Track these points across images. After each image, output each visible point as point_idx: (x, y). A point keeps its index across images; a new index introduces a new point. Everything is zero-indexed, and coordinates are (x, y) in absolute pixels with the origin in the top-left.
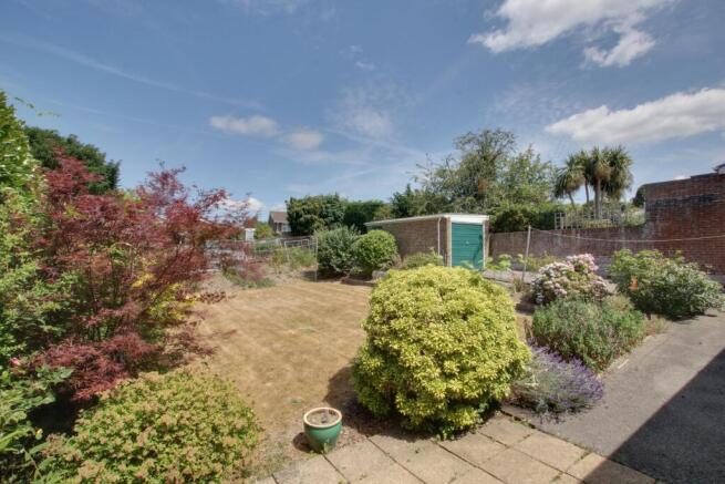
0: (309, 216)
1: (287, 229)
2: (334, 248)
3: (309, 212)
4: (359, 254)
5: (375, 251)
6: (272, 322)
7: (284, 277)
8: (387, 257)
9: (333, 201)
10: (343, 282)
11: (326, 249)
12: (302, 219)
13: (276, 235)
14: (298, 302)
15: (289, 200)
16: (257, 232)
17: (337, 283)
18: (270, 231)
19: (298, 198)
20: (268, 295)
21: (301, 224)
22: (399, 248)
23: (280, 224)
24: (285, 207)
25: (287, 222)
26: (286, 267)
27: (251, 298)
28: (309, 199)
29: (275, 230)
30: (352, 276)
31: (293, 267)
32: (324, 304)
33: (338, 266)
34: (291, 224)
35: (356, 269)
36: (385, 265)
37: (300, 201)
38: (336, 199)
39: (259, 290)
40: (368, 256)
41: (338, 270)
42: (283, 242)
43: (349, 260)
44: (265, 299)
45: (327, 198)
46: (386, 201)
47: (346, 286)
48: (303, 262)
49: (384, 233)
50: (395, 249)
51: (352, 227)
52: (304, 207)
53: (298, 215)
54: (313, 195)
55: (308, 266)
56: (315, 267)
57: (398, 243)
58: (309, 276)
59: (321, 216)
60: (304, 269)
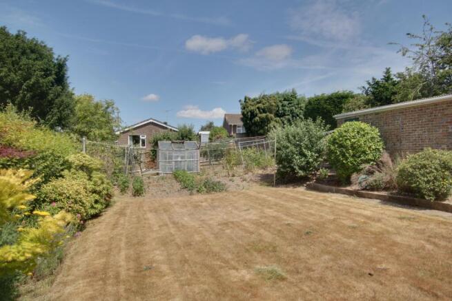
0: (264, 115)
1: (242, 130)
2: (296, 146)
3: (264, 111)
4: (331, 152)
5: (353, 148)
6: (216, 249)
7: (237, 180)
8: (370, 157)
9: (290, 98)
10: (310, 188)
11: (287, 148)
12: (257, 118)
13: (230, 136)
14: (253, 215)
15: (243, 100)
16: (211, 135)
17: (302, 189)
18: (225, 133)
19: (252, 97)
20: (216, 204)
21: (255, 124)
22: (385, 143)
23: (235, 126)
24: (240, 106)
25: (241, 123)
26: (240, 170)
27: (196, 207)
28: (264, 97)
29: (230, 132)
30: (319, 180)
31: (247, 170)
32: (290, 220)
33: (301, 168)
34: (245, 125)
35: (324, 172)
36: (367, 166)
37: (255, 99)
38: (294, 95)
39: (207, 196)
40: (344, 155)
41: (301, 173)
42: (236, 142)
43: (315, 160)
44: (214, 208)
45: (283, 96)
46: (357, 92)
47: (314, 193)
48: (259, 164)
49: (363, 125)
50: (380, 146)
51: (318, 121)
52: (260, 105)
53: (253, 115)
54: (268, 93)
55: (264, 168)
56: (273, 168)
57: (384, 137)
58: (267, 180)
59: (277, 115)
60: (260, 172)
